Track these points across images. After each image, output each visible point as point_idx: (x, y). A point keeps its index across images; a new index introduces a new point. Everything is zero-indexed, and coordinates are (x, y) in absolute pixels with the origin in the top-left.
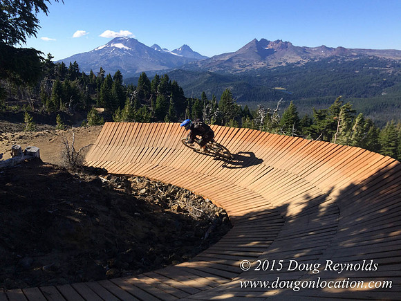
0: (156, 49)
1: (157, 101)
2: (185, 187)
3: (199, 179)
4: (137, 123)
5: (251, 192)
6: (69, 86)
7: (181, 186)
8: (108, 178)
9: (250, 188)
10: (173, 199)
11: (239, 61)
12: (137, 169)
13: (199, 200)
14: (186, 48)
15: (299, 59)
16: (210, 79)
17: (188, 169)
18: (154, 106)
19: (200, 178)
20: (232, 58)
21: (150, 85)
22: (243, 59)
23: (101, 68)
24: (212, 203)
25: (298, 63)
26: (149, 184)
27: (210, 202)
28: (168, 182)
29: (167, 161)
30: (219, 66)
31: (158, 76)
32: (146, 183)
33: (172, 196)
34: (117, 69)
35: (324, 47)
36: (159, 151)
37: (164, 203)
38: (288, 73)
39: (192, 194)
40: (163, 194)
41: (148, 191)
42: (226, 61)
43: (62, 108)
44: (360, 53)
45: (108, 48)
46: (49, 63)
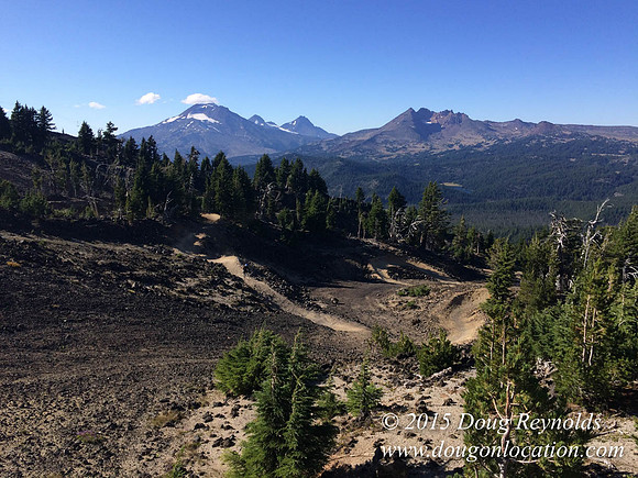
0: (256, 123)
14: (303, 121)
15: (480, 139)
16: (340, 169)
20: (375, 137)
22: (392, 139)
23: (193, 149)
25: (479, 145)
30: (356, 149)
31: (287, 162)
35: (518, 122)
38: (463, 161)
42: (366, 142)
43: (151, 213)
44: (576, 130)
45: (182, 120)
46: (109, 139)
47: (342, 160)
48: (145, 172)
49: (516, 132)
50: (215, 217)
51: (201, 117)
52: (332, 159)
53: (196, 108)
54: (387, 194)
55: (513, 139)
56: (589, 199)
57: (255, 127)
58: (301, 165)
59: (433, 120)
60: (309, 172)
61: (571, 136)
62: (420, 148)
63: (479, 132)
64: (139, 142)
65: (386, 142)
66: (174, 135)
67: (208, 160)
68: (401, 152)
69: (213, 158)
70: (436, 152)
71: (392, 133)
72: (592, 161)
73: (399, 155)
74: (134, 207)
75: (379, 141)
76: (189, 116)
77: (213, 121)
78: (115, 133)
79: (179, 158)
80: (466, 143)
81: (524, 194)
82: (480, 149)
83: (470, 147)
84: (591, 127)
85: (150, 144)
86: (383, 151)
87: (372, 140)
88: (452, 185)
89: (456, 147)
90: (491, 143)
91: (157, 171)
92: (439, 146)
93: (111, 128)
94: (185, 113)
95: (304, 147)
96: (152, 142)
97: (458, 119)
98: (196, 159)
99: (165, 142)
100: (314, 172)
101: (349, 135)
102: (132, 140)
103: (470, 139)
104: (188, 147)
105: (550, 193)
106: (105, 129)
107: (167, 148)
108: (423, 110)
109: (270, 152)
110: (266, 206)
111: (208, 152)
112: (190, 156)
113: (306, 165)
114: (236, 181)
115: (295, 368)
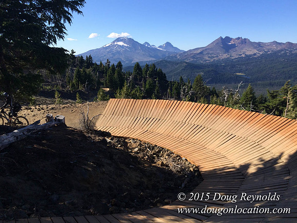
0: (146, 45)
1: (147, 83)
2: (167, 148)
3: (177, 142)
4: (132, 100)
5: (218, 154)
6: (86, 73)
7: (164, 147)
8: (111, 139)
9: (217, 150)
10: (158, 156)
11: (208, 54)
12: (132, 133)
13: (178, 158)
14: (168, 44)
15: (255, 51)
16: (186, 67)
17: (170, 134)
18: (145, 87)
19: (179, 142)
20: (203, 51)
21: (142, 71)
22: (211, 52)
23: (108, 60)
24: (187, 161)
25: (255, 54)
26: (140, 145)
27: (186, 160)
28: (154, 144)
29: (154, 128)
30: (193, 57)
31: (148, 65)
32: (138, 143)
33: (157, 154)
34: (119, 60)
35: (275, 43)
36: (148, 120)
37: (151, 159)
38: (246, 62)
39: (172, 153)
40: (151, 152)
41: (140, 150)
42: (198, 54)
45: (112, 45)
46: (72, 56)
47: (186, 63)
49: (274, 47)
51: (121, 43)
52: (182, 62)
54: (208, 78)
55: (272, 51)
57: (146, 48)
58: (155, 67)
59: (232, 42)
62: (225, 56)
63: (255, 48)
64: (85, 58)
66: (109, 52)
67: (114, 65)
68: (215, 58)
69: (116, 64)
70: (233, 58)
71: (211, 49)
73: (214, 60)
74: (73, 85)
75: (205, 53)
76: (115, 43)
77: (126, 45)
78: (74, 54)
80: (248, 53)
81: (276, 79)
82: (255, 56)
83: (250, 56)
85: (90, 58)
86: (207, 58)
87: (201, 53)
88: (240, 74)
89: (243, 56)
90: (261, 53)
92: (234, 55)
93: (73, 52)
95: (168, 57)
97: (245, 41)
98: (109, 65)
99: (105, 56)
100: (160, 70)
101: (190, 51)
102: (82, 57)
103: (250, 51)
106: (71, 52)
108: (227, 38)
112: (106, 63)
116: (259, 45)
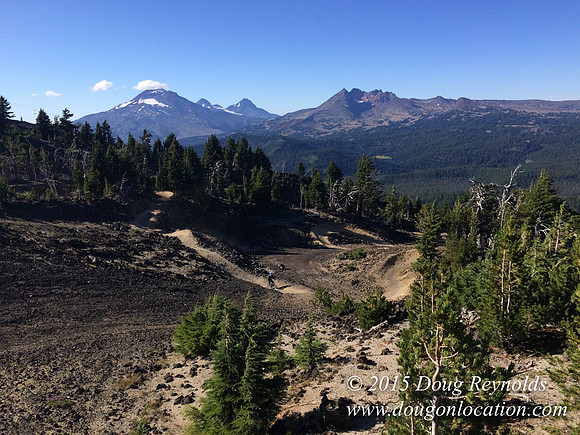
0: (203, 105)
14: (246, 103)
15: (407, 115)
16: (283, 146)
20: (312, 116)
22: (328, 117)
23: (145, 131)
25: (406, 121)
30: (296, 127)
31: (233, 141)
35: (440, 99)
38: (392, 136)
42: (305, 121)
43: (108, 193)
44: (491, 105)
45: (134, 106)
46: (65, 124)
47: (283, 138)
48: (100, 155)
49: (439, 108)
50: (169, 194)
51: (152, 102)
52: (274, 137)
53: (147, 94)
54: (325, 167)
55: (436, 115)
56: (504, 166)
57: (202, 110)
58: (246, 144)
60: (254, 150)
61: (486, 110)
62: (354, 125)
63: (406, 109)
64: (93, 127)
65: (323, 120)
66: (127, 119)
67: (159, 142)
68: (336, 129)
69: (164, 139)
70: (368, 128)
71: (328, 112)
72: (506, 131)
73: (335, 132)
74: (92, 187)
75: (316, 119)
76: (140, 102)
77: (163, 105)
78: (70, 119)
79: (132, 141)
80: (395, 119)
81: (446, 164)
82: (407, 125)
83: (398, 123)
84: (504, 102)
85: (104, 129)
86: (320, 128)
87: (310, 119)
88: (383, 157)
89: (386, 123)
90: (417, 118)
91: (112, 153)
92: (370, 122)
93: (67, 114)
94: (137, 99)
95: (249, 128)
96: (106, 127)
97: (387, 98)
98: (148, 141)
99: (119, 126)
100: (258, 150)
101: (289, 115)
102: (87, 125)
103: (398, 116)
104: (141, 130)
105: (469, 161)
106: (61, 116)
107: (120, 132)
108: (355, 91)
109: (217, 132)
110: (216, 182)
111: (159, 134)
112: (143, 139)
113: (250, 143)
114: (186, 160)
115: (246, 328)
116: (412, 104)
